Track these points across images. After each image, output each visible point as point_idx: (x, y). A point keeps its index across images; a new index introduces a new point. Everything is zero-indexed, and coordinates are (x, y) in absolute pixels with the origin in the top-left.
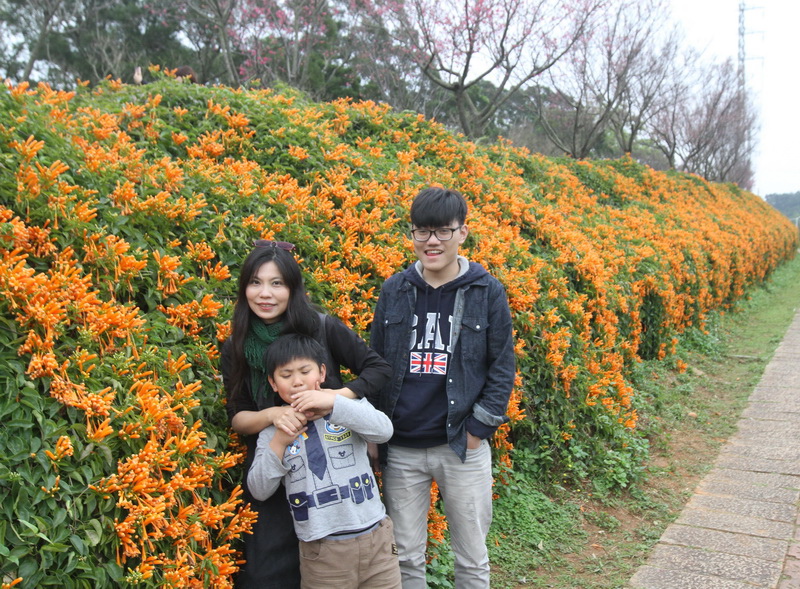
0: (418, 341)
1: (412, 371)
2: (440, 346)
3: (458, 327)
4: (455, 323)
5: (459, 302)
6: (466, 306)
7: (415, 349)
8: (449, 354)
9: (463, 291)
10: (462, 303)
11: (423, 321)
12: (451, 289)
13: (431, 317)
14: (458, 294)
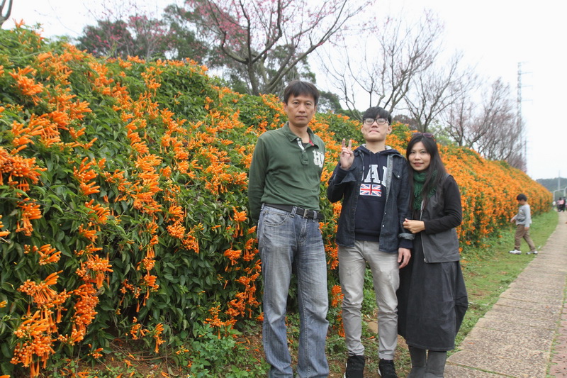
0: (365, 178)
1: (361, 194)
2: (377, 180)
3: (390, 174)
4: (388, 171)
5: (389, 160)
6: (394, 164)
7: (363, 182)
8: (382, 187)
9: (392, 156)
10: (392, 162)
11: (368, 169)
12: (385, 154)
13: (374, 167)
14: (388, 157)
